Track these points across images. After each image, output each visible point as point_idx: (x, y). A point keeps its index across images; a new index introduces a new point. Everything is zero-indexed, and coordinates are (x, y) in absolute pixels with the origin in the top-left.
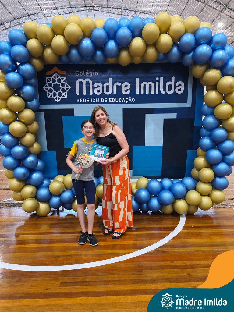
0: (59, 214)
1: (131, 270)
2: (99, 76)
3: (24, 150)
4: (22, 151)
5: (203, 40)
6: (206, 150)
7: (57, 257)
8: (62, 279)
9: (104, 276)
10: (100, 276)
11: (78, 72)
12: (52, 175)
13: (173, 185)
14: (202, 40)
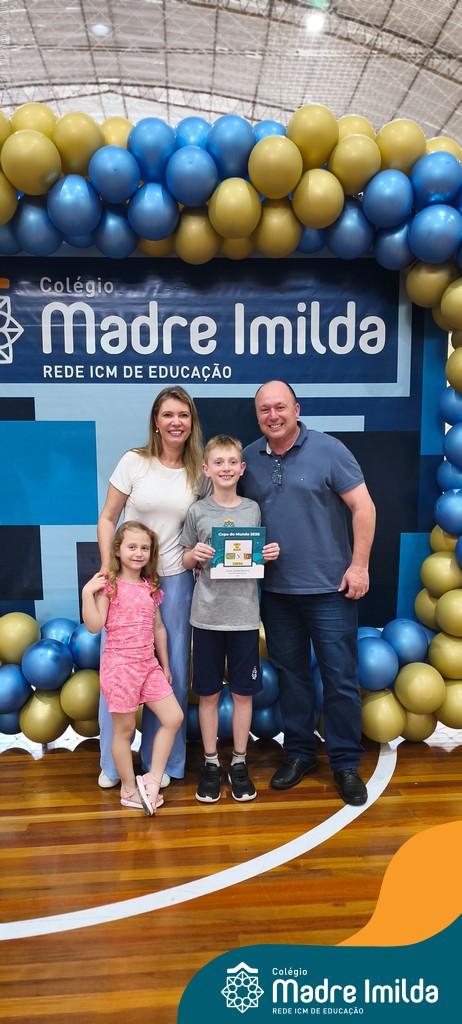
1: (198, 935)
2: (117, 295)
5: (436, 193)
6: (458, 532)
9: (105, 960)
10: (92, 961)
11: (50, 281)
14: (432, 192)
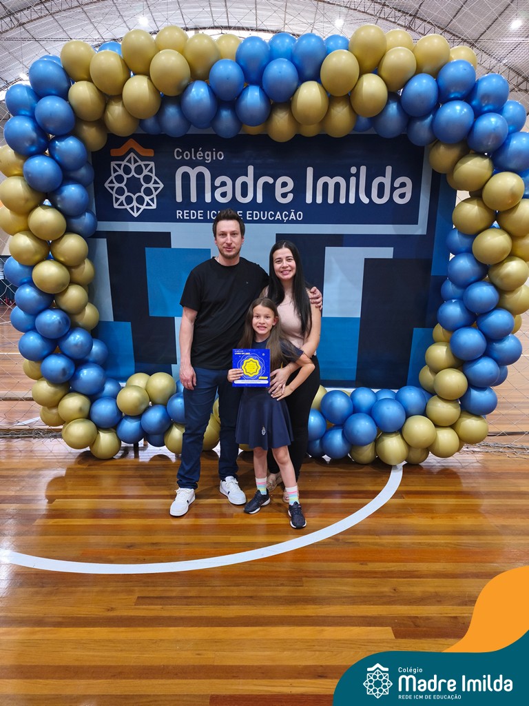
0: (137, 456)
1: (279, 577)
2: (225, 161)
3: (62, 318)
4: (60, 323)
5: (455, 92)
6: (453, 329)
7: (131, 546)
8: (139, 591)
9: (224, 588)
10: (217, 588)
11: (181, 151)
12: (122, 372)
13: (378, 401)
14: (452, 91)
